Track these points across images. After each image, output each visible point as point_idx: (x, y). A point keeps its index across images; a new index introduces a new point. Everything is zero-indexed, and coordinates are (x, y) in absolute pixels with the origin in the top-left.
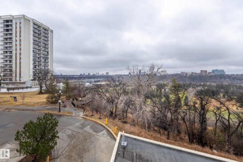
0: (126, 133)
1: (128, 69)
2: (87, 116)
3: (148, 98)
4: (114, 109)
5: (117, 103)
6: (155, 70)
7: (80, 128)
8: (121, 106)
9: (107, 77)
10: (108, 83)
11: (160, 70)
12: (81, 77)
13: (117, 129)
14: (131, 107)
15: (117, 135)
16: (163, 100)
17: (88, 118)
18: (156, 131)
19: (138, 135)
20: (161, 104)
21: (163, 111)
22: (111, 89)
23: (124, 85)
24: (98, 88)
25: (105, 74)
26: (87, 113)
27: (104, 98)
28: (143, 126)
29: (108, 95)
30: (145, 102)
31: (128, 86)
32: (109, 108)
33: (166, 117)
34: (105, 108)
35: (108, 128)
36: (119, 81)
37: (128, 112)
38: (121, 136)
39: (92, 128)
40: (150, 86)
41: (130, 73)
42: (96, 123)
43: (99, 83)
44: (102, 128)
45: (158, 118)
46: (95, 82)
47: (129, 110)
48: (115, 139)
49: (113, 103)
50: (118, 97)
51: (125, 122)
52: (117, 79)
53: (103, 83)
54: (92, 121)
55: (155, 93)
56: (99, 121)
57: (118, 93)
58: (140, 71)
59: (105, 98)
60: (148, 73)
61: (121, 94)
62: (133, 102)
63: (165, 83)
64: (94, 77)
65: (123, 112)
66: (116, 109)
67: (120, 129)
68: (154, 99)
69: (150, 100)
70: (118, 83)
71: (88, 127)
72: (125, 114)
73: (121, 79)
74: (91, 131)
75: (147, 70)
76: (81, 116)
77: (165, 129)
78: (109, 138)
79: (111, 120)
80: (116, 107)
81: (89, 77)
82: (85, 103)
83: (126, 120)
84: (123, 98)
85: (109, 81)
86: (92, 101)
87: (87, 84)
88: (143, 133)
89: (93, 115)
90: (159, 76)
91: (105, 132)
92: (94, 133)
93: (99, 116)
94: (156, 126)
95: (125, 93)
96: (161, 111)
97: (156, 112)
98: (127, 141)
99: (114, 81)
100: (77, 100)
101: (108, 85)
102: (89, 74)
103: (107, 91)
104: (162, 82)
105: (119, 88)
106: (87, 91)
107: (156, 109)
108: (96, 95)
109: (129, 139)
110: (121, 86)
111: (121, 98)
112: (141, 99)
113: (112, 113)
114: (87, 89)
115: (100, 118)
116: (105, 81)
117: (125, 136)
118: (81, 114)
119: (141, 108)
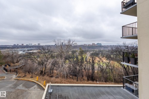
0: (52, 83)
1: (55, 41)
2: (20, 77)
3: (67, 59)
4: (44, 69)
5: (46, 65)
6: (71, 43)
7: (13, 88)
8: (49, 66)
9: (39, 47)
10: (39, 51)
11: (74, 43)
12: (15, 47)
13: (46, 82)
14: (56, 66)
15: (45, 86)
16: (75, 59)
17: (21, 78)
18: (71, 78)
19: (60, 83)
20: (74, 62)
21: (75, 66)
22: (42, 55)
23: (52, 52)
24: (31, 55)
25: (37, 45)
26: (20, 75)
27: (35, 62)
28: (63, 77)
29: (39, 59)
30: (65, 62)
31: (54, 53)
32: (40, 69)
33: (76, 69)
34: (36, 69)
35: (39, 83)
36: (48, 49)
37: (54, 69)
38: (49, 86)
39: (24, 85)
40: (68, 52)
41: (56, 44)
42: (28, 81)
43: (31, 51)
44: (33, 84)
45: (72, 70)
46: (28, 50)
47: (55, 68)
48: (44, 89)
49: (43, 65)
50: (47, 60)
51: (52, 77)
52: (47, 48)
53: (35, 51)
54: (25, 80)
55: (71, 56)
56: (30, 80)
57: (47, 58)
58: (62, 43)
59: (37, 62)
60: (67, 44)
61: (49, 58)
62: (57, 63)
63: (76, 50)
64: (27, 46)
65: (51, 70)
66: (45, 68)
67: (48, 82)
68: (70, 59)
69: (68, 60)
70: (47, 51)
71: (21, 85)
72: (52, 71)
73: (49, 48)
74: (24, 88)
75: (66, 43)
76: (14, 78)
77: (76, 76)
78: (39, 90)
79: (41, 77)
80: (45, 67)
81: (22, 47)
82: (18, 67)
83: (52, 75)
84: (51, 61)
85: (40, 49)
86: (24, 65)
87: (20, 52)
88: (63, 81)
89: (25, 76)
90: (73, 46)
91: (36, 86)
92: (27, 89)
93: (31, 76)
94: (71, 75)
95: (52, 57)
96: (74, 66)
97: (71, 67)
98: (53, 88)
99: (44, 49)
100: (10, 66)
101: (39, 52)
102: (23, 45)
103: (38, 57)
104: (74, 50)
105: (48, 54)
106: (21, 58)
107: (71, 65)
108: (29, 61)
109: (54, 87)
110: (50, 53)
111: (49, 61)
112: (63, 60)
113: (42, 72)
114: (20, 56)
115: (32, 77)
116: (37, 50)
117: (51, 86)
118: (14, 77)
119: (62, 66)
